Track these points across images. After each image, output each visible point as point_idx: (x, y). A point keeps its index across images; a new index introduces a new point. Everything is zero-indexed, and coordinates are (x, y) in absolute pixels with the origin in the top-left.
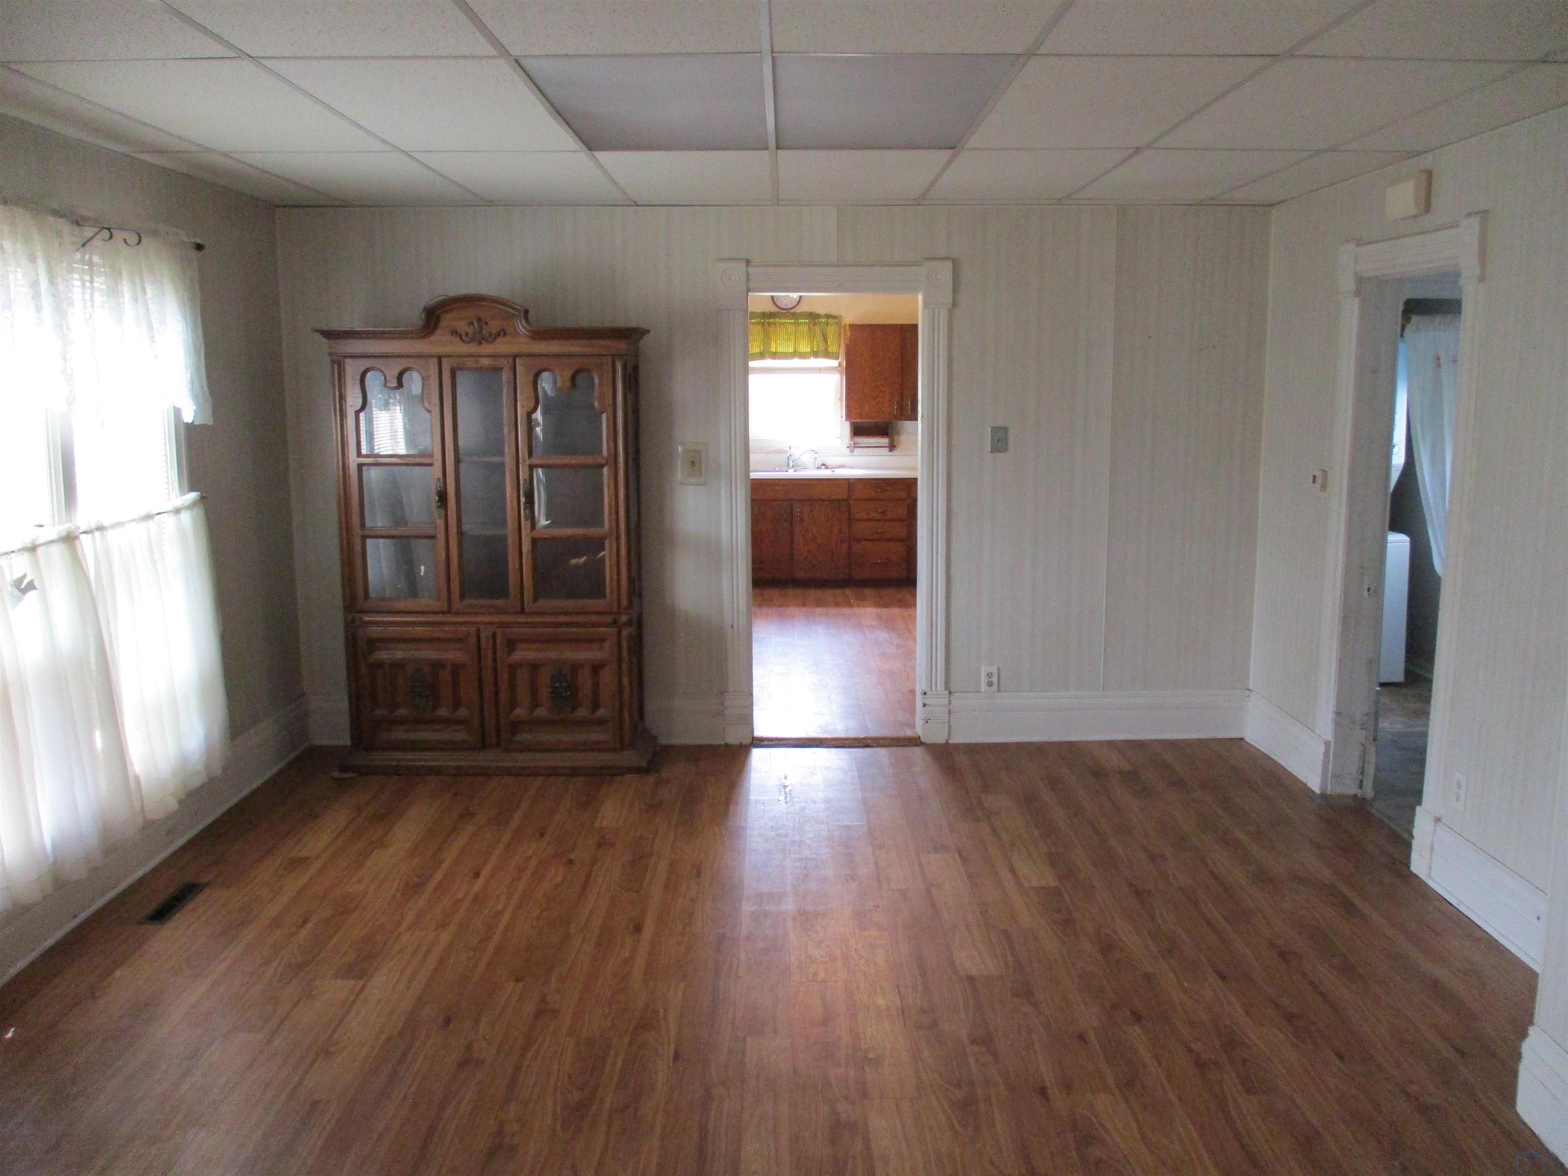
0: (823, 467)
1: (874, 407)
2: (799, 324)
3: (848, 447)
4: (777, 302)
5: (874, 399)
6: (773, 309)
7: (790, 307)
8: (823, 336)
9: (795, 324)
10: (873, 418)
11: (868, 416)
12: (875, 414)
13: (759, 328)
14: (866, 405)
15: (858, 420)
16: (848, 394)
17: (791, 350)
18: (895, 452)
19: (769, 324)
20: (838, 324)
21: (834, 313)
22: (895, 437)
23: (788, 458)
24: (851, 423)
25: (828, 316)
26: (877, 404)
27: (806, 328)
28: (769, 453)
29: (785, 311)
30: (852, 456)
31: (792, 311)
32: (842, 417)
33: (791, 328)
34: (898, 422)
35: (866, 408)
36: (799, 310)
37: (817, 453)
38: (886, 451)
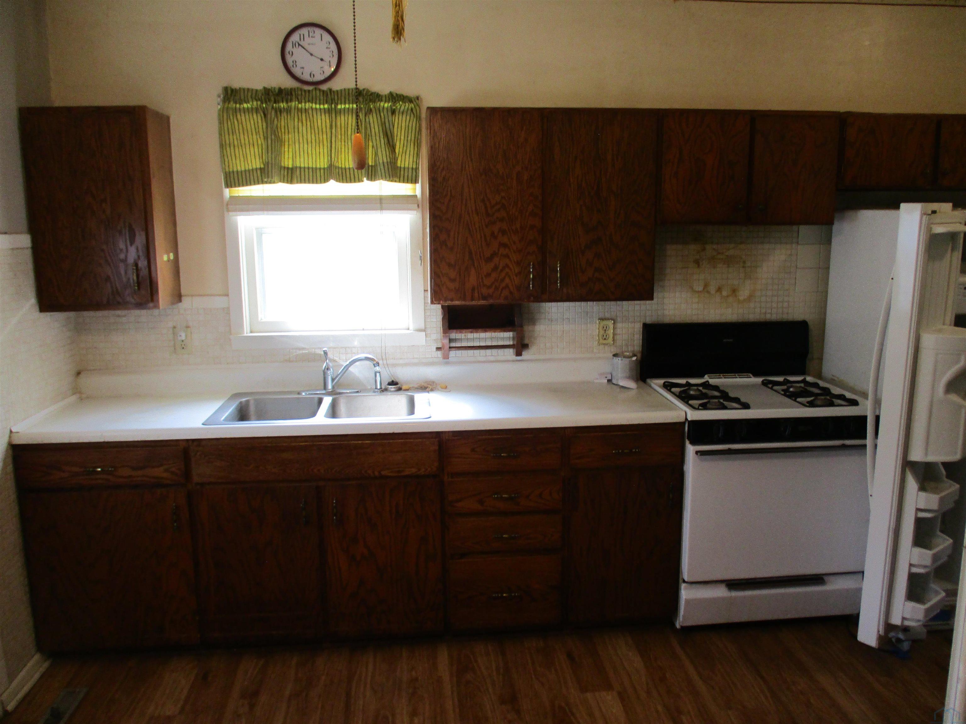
0: (392, 388)
1: (488, 275)
2: (338, 112)
3: (438, 349)
4: (294, 70)
5: (489, 259)
6: (288, 83)
7: (319, 77)
8: (386, 134)
9: (329, 111)
10: (484, 298)
11: (476, 295)
12: (491, 291)
13: (257, 120)
14: (473, 272)
15: (457, 303)
16: (434, 252)
17: (323, 163)
18: (526, 355)
19: (279, 111)
20: (415, 113)
21: (408, 90)
22: (525, 328)
23: (325, 373)
24: (443, 307)
25: (394, 97)
26: (495, 268)
27: (351, 121)
28: (290, 361)
29: (311, 88)
30: (447, 363)
31: (324, 87)
32: (426, 291)
33: (322, 121)
34: (534, 305)
35: (473, 280)
36: (337, 85)
37: (378, 364)
38: (510, 353)
